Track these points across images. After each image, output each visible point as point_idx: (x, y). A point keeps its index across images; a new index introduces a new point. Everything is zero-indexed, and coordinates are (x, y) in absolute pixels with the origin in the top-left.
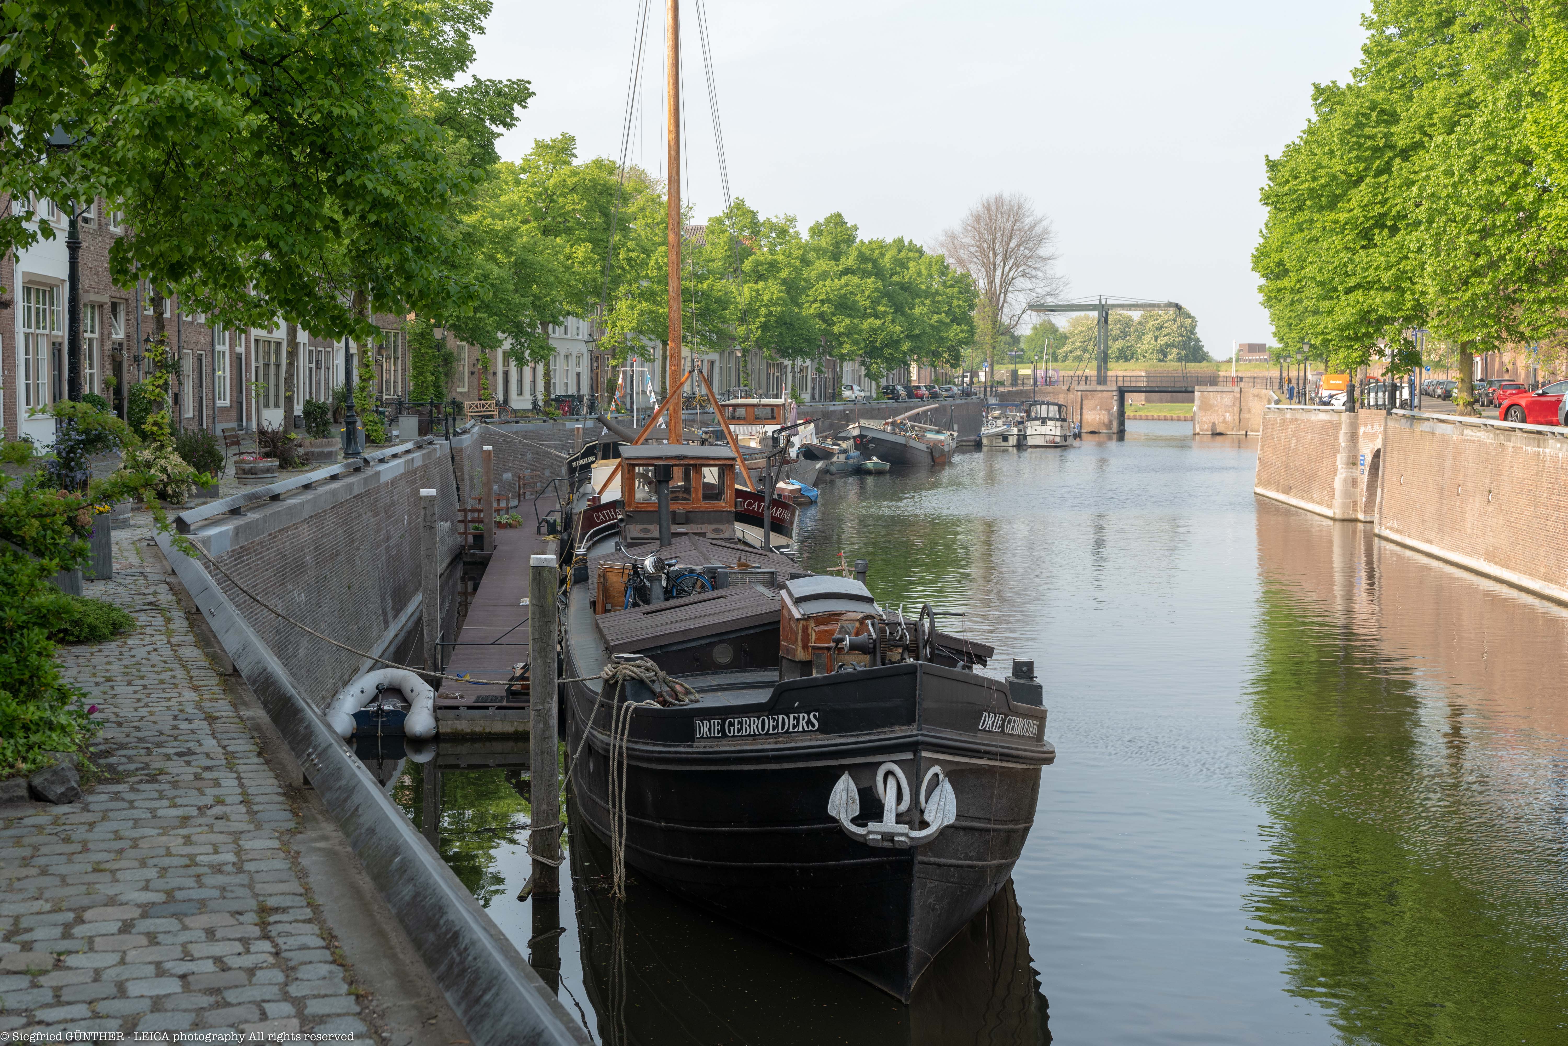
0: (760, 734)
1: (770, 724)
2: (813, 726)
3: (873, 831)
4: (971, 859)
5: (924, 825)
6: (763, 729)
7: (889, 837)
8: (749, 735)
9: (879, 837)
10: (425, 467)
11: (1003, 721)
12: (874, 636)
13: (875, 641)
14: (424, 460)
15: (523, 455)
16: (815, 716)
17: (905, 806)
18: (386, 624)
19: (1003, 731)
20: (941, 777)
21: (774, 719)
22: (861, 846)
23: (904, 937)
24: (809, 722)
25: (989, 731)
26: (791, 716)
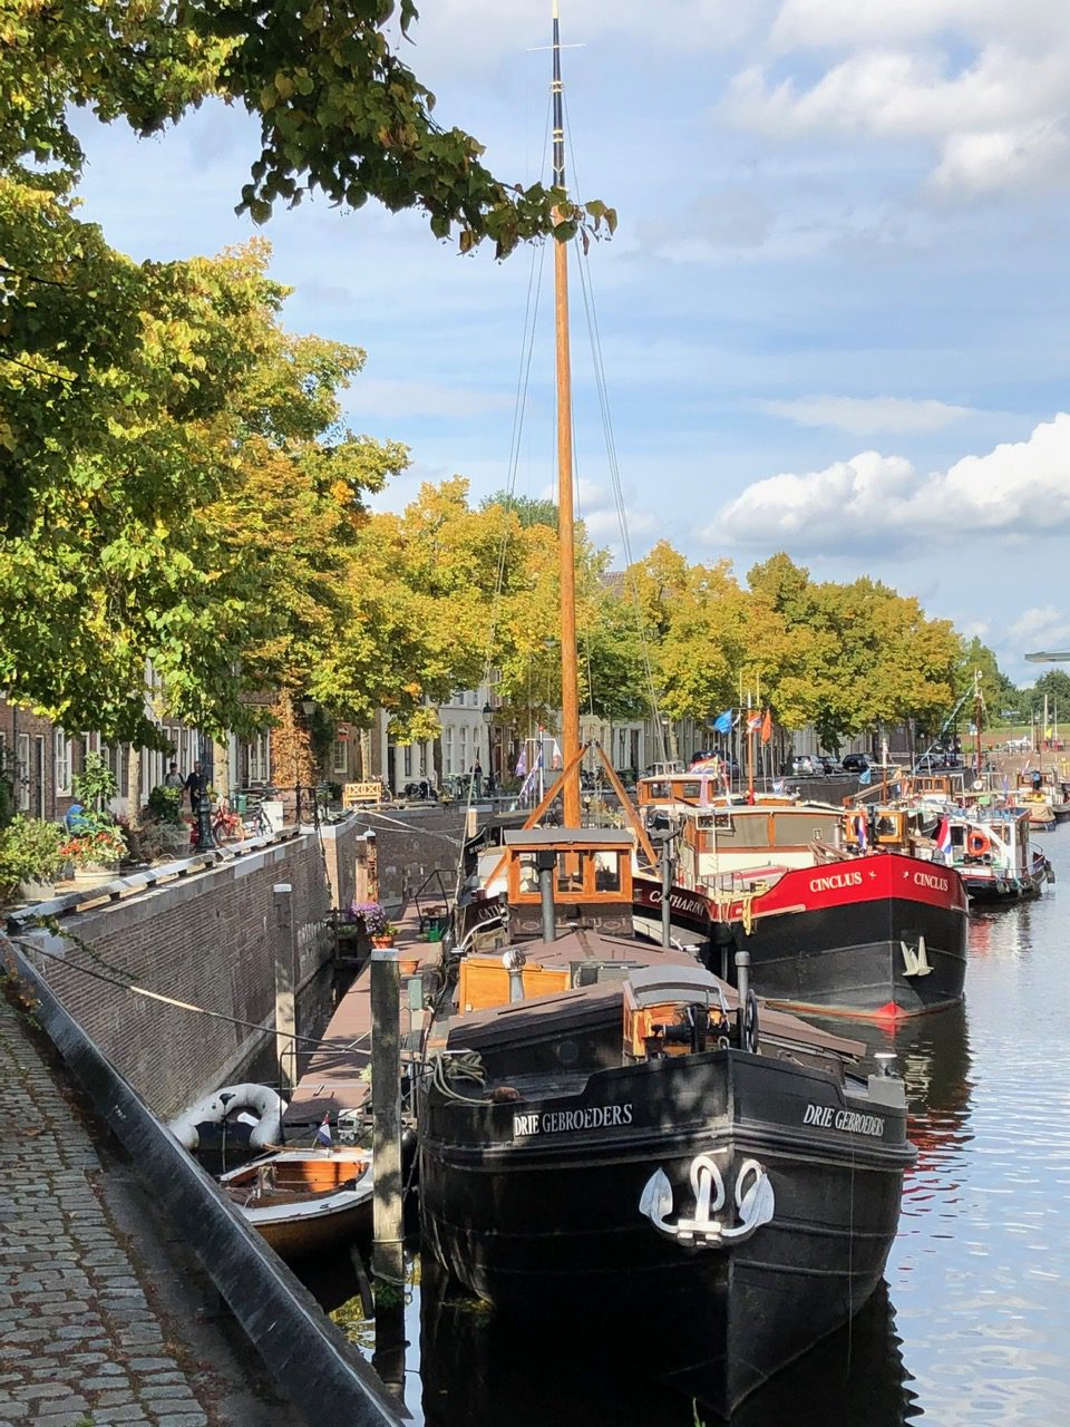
0: (576, 1129)
1: (585, 1119)
2: (627, 1119)
3: (684, 1229)
4: (800, 1265)
5: (739, 1222)
6: (578, 1124)
7: (698, 1235)
8: (565, 1131)
9: (690, 1236)
10: (288, 862)
11: (834, 1115)
12: (693, 1024)
13: (693, 1028)
14: (286, 854)
15: (409, 845)
16: (628, 1108)
17: (718, 1205)
18: (240, 1038)
19: (833, 1125)
20: (759, 1172)
21: (589, 1113)
22: (671, 1243)
23: (723, 1348)
24: (623, 1115)
25: (816, 1126)
26: (605, 1109)
